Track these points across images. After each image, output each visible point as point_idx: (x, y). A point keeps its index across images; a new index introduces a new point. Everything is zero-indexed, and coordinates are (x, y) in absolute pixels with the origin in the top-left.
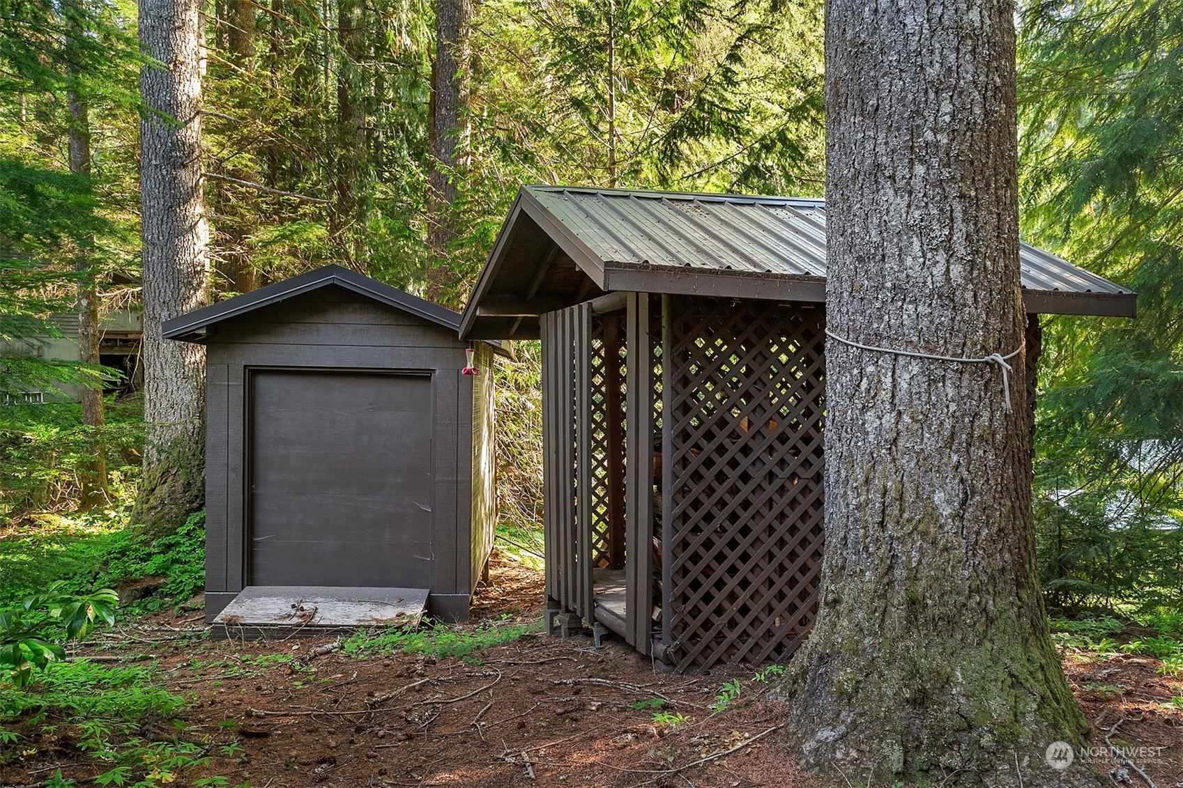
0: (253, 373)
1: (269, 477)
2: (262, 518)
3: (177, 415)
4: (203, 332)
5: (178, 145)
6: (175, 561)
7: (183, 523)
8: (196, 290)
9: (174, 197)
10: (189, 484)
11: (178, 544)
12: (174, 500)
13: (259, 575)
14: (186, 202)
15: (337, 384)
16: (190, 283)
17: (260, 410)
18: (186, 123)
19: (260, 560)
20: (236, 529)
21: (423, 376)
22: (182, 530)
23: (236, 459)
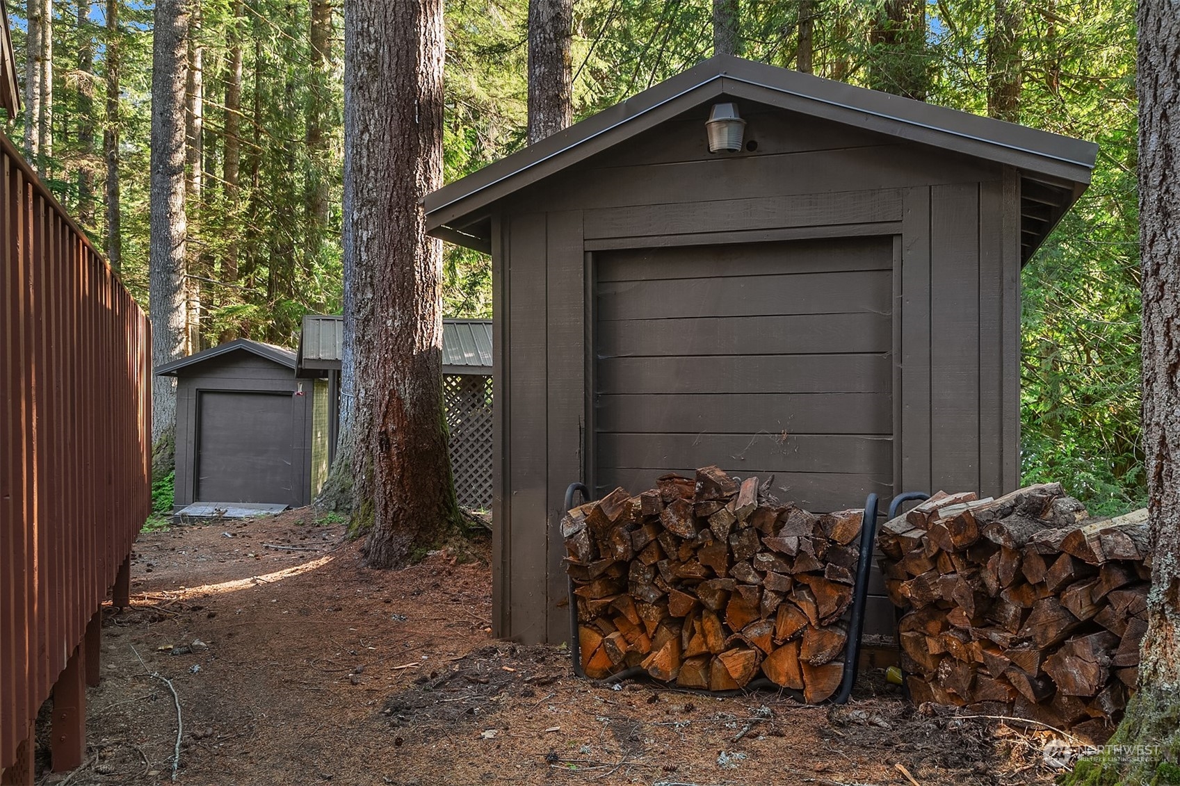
0: (201, 393)
1: (209, 446)
2: (204, 467)
3: (167, 414)
4: (175, 372)
5: (171, 260)
6: (160, 494)
7: (168, 475)
8: (179, 343)
9: (168, 290)
10: (172, 454)
11: (164, 486)
12: (163, 463)
13: (202, 497)
14: (175, 292)
15: (244, 399)
16: (176, 339)
17: (204, 413)
18: (176, 247)
19: (203, 489)
20: (191, 472)
21: (288, 395)
22: (167, 479)
23: (191, 437)
